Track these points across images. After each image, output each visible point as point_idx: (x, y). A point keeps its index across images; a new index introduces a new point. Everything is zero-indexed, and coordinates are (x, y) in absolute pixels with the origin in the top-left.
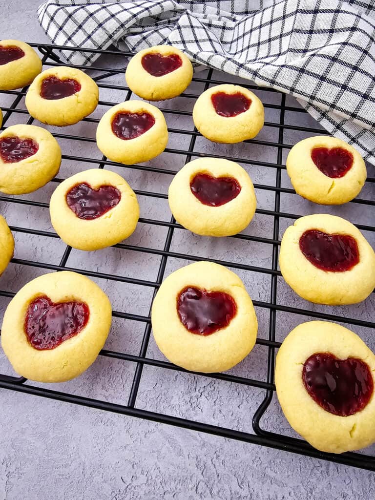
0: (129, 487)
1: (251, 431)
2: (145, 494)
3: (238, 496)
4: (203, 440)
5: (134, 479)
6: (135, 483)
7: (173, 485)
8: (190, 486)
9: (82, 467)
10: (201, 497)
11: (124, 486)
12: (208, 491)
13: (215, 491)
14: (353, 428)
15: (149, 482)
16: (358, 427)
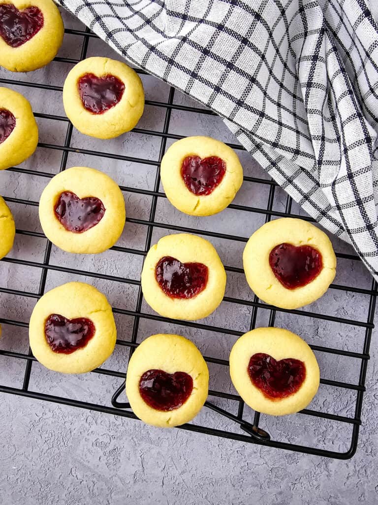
0: (42, 419)
1: (110, 405)
2: (52, 423)
3: (114, 424)
4: (91, 392)
5: (44, 414)
6: (45, 417)
7: (71, 418)
8: (82, 419)
9: (8, 407)
10: (89, 425)
11: (37, 419)
12: (94, 422)
13: (99, 421)
14: (170, 419)
15: (54, 416)
16: (172, 420)
